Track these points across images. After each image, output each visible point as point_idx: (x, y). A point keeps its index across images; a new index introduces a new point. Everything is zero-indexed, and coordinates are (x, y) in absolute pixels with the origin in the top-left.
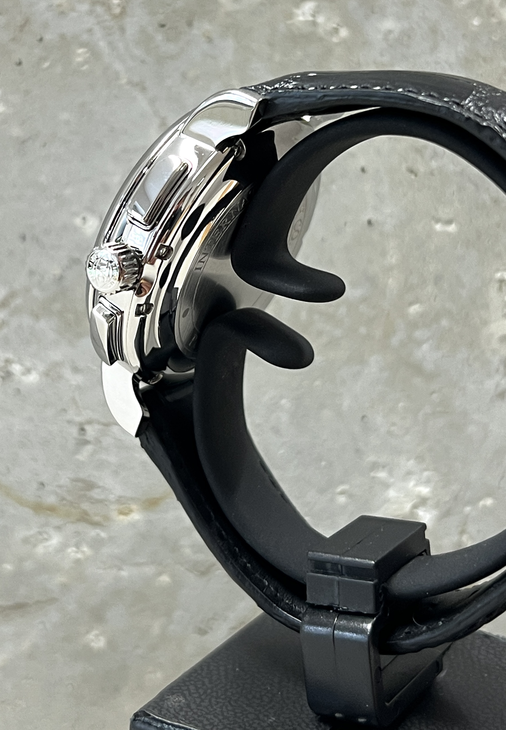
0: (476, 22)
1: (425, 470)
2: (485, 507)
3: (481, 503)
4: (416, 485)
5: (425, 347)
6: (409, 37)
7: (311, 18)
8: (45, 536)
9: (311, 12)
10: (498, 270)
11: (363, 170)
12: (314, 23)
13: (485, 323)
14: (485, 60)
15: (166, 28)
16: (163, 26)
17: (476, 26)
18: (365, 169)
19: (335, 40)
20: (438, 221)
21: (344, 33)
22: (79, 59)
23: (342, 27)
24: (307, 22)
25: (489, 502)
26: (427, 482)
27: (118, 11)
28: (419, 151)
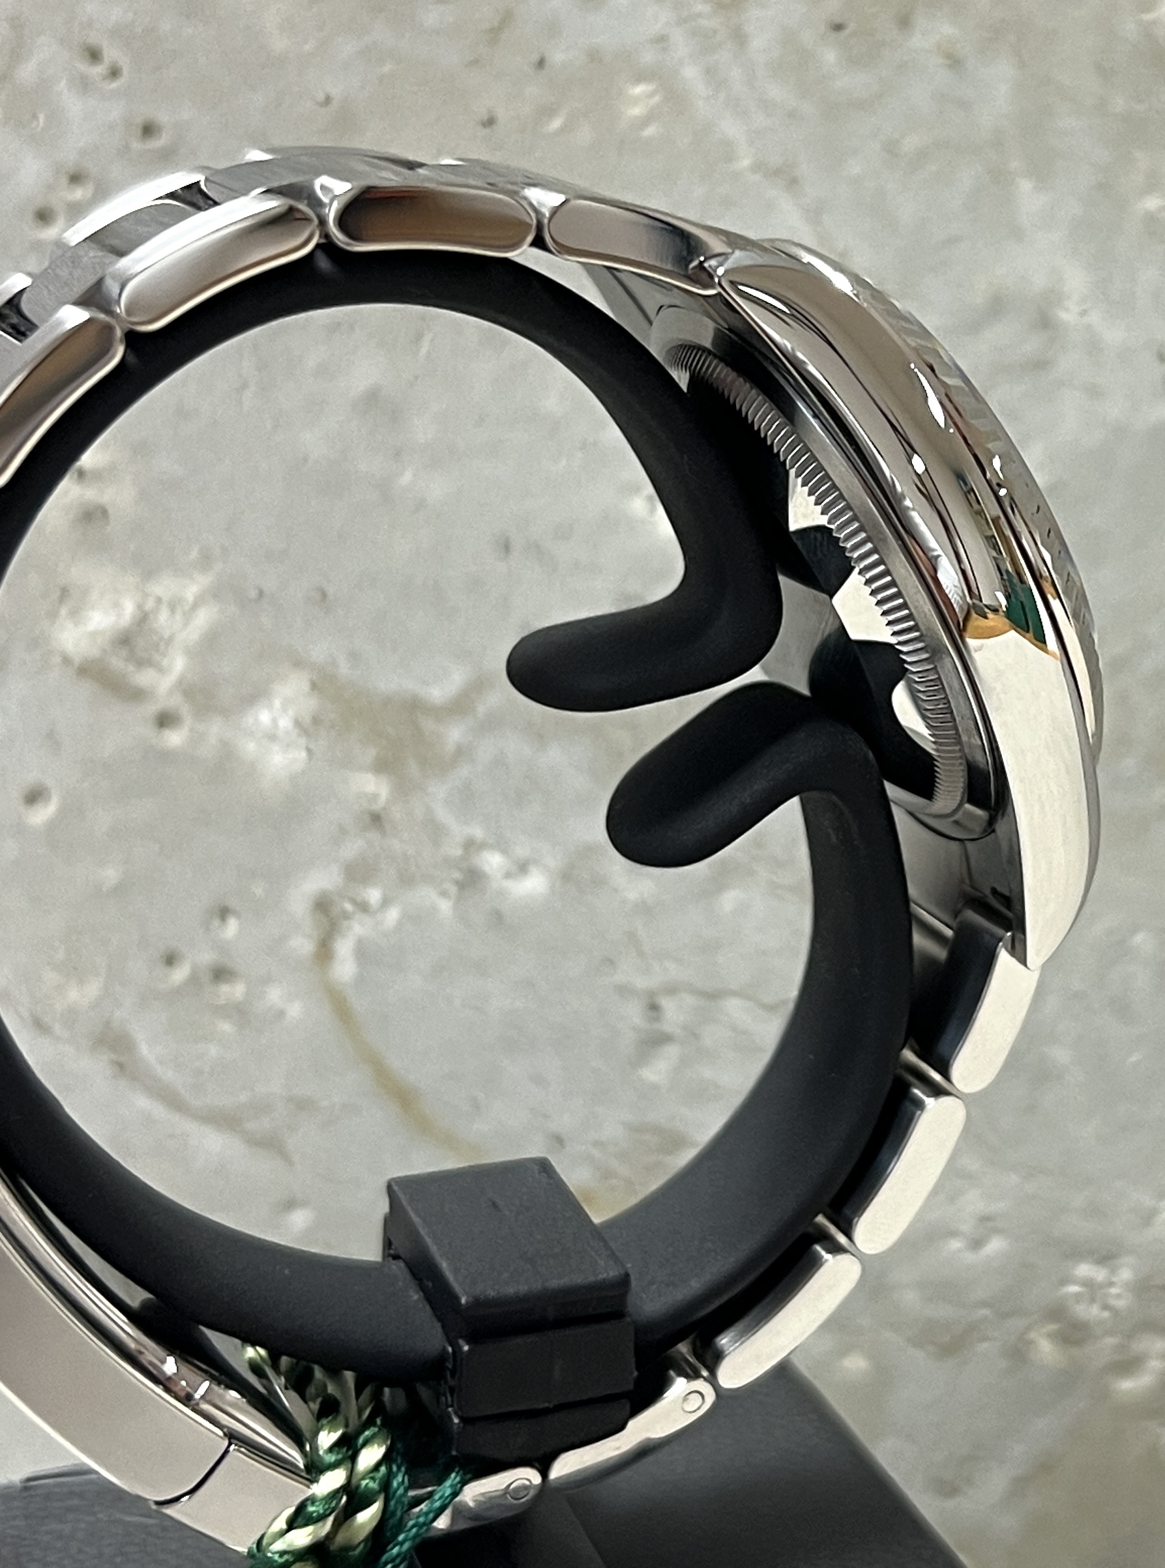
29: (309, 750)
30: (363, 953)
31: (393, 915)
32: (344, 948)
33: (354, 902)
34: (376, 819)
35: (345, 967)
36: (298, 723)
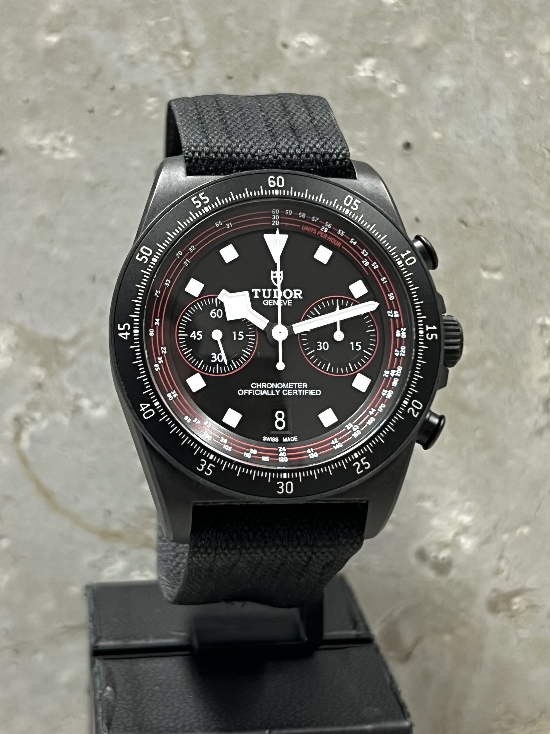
0: (526, 82)
1: (469, 500)
2: (522, 534)
3: (518, 532)
4: (458, 514)
5: (470, 388)
6: (463, 94)
7: (371, 74)
8: (111, 560)
9: (371, 68)
10: (539, 316)
11: (417, 220)
12: (374, 79)
13: (527, 365)
14: (533, 117)
15: (233, 80)
16: (230, 78)
17: (526, 86)
18: (420, 218)
19: (393, 96)
20: (485, 269)
21: (402, 89)
22: (150, 108)
23: (400, 83)
24: (367, 77)
25: (526, 530)
26: (469, 512)
27: (186, 62)
28: (470, 203)
29: (13, 357)
30: (32, 438)
31: (45, 423)
32: (25, 436)
33: (30, 418)
34: (39, 386)
35: (25, 443)
36: (9, 347)
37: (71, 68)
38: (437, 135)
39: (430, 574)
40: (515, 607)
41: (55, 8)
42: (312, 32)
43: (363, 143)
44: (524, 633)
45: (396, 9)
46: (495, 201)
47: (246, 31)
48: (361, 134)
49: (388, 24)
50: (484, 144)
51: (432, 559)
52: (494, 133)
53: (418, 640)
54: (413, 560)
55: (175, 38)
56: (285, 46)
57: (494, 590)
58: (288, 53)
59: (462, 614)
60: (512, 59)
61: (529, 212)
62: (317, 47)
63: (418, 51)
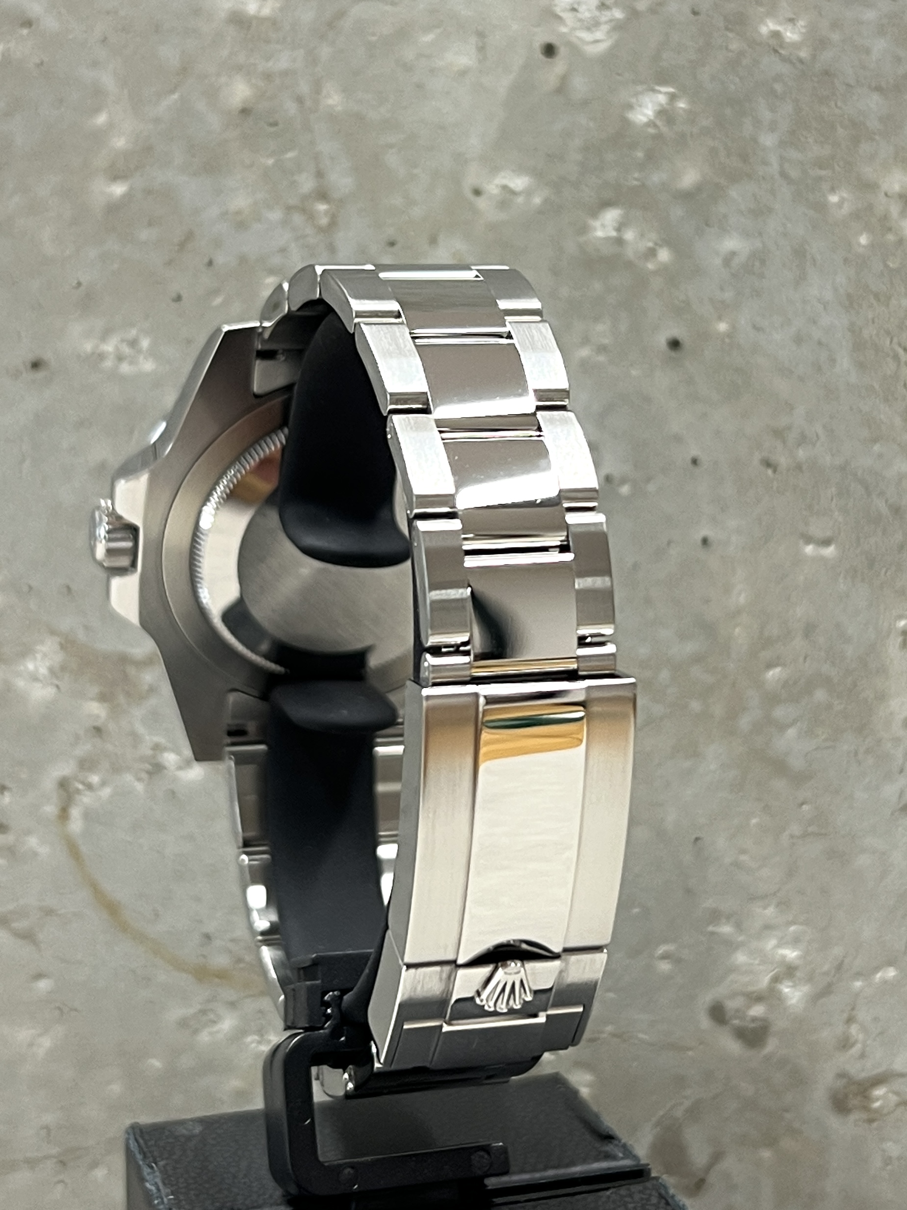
0: (863, 240)
1: (793, 923)
2: (885, 982)
3: (879, 975)
4: (778, 946)
5: (791, 732)
6: (763, 262)
7: (614, 234)
8: (212, 1016)
9: (615, 224)
10: (900, 616)
11: (695, 462)
12: (619, 241)
13: (882, 697)
14: (877, 296)
15: (396, 247)
16: (392, 244)
17: (864, 246)
18: (698, 462)
19: (650, 266)
20: (809, 540)
21: (664, 255)
23: (661, 246)
24: (607, 239)
25: (891, 973)
26: (795, 941)
27: (324, 221)
28: (779, 434)
29: (57, 687)
30: (87, 815)
31: (106, 792)
32: (75, 813)
33: (83, 783)
34: (98, 731)
35: (76, 824)
36: (51, 670)
37: (144, 234)
38: (723, 327)
39: (733, 1046)
40: (877, 1104)
41: (120, 143)
42: (520, 169)
43: (606, 341)
44: (893, 1149)
45: (651, 131)
46: (820, 431)
47: (415, 171)
48: (600, 327)
49: (640, 154)
50: (799, 340)
51: (736, 1022)
52: (815, 322)
53: (717, 1157)
54: (705, 1022)
55: (307, 183)
56: (477, 192)
57: (842, 1075)
58: (481, 203)
59: (788, 1116)
60: (840, 205)
61: (877, 448)
62: (528, 193)
63: (687, 196)
